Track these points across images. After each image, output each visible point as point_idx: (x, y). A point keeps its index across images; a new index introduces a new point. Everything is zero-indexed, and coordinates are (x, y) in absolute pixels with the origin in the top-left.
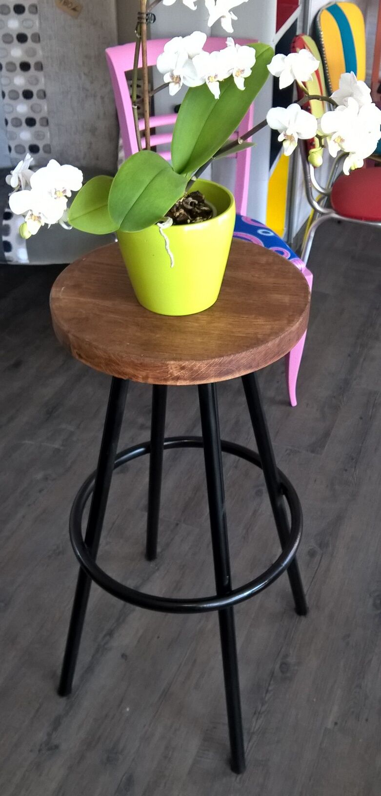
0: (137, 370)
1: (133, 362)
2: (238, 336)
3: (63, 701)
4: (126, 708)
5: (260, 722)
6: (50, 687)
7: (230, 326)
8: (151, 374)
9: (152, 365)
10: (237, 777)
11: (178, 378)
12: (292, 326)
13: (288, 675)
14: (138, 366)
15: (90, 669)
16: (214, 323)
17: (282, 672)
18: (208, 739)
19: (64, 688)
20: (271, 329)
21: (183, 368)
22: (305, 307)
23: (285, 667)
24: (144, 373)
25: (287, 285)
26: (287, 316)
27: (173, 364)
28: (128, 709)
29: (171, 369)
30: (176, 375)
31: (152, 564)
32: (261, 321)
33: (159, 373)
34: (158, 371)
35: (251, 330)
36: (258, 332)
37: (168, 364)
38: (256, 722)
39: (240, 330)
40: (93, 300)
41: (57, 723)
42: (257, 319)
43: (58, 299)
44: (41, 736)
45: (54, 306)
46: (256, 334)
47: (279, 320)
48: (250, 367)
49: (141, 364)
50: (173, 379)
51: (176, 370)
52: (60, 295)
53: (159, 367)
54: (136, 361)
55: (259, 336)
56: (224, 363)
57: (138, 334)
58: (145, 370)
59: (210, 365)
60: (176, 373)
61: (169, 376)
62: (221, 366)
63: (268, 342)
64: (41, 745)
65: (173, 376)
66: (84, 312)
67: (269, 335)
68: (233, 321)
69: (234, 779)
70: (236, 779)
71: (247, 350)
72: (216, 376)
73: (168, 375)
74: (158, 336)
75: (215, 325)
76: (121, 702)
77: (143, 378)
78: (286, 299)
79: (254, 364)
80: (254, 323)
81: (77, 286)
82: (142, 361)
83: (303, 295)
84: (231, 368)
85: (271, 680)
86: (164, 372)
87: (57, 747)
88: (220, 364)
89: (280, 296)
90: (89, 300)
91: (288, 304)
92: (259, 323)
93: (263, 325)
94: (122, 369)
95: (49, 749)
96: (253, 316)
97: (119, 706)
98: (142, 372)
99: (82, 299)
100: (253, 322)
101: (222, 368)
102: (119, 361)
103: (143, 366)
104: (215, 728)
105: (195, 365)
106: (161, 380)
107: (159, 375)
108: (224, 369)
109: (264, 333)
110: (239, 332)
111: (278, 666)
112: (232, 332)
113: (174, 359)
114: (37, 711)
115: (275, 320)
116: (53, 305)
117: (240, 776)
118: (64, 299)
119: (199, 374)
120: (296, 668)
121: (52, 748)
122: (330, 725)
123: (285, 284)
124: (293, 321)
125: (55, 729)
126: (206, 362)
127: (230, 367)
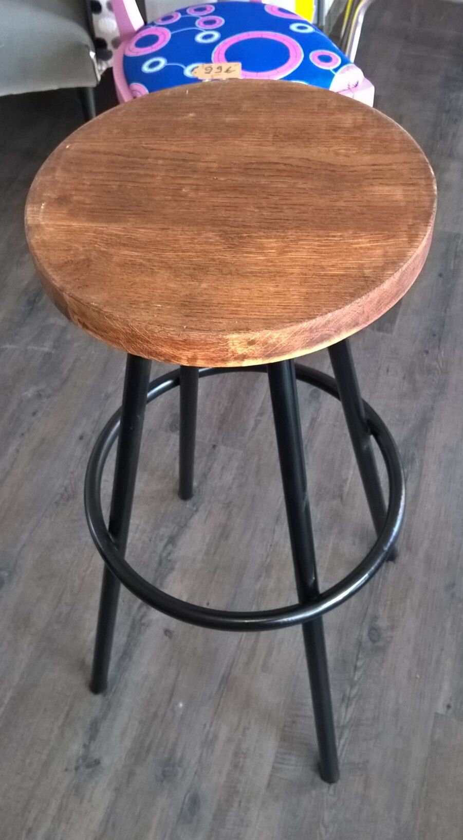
0: (178, 349)
1: (171, 339)
2: (332, 276)
3: (98, 698)
4: (177, 704)
5: (351, 709)
6: (79, 682)
7: (315, 256)
8: (200, 354)
9: (203, 342)
10: (329, 788)
11: (244, 357)
12: (417, 247)
13: (381, 644)
14: (180, 345)
15: (126, 654)
16: (290, 252)
17: (373, 641)
18: (287, 739)
19: (98, 683)
20: (384, 256)
21: (252, 343)
22: (431, 207)
23: (374, 632)
24: (190, 354)
25: (394, 167)
26: (406, 228)
27: (236, 339)
28: (181, 705)
29: (233, 345)
30: (240, 353)
31: (189, 504)
32: (364, 242)
33: (213, 352)
34: (212, 350)
35: (351, 262)
36: (363, 265)
37: (228, 339)
38: (346, 711)
39: (334, 261)
40: (93, 225)
41: (94, 730)
42: (357, 238)
43: (38, 226)
44: (76, 748)
45: (33, 241)
46: (361, 267)
47: (394, 237)
48: (357, 324)
49: (185, 341)
50: (236, 359)
51: (240, 347)
52: (41, 220)
53: (213, 344)
54: (176, 337)
55: (367, 272)
56: (316, 328)
57: (172, 285)
58: (191, 349)
59: (295, 334)
60: (240, 351)
61: (230, 355)
62: (311, 332)
63: (382, 282)
64: (78, 761)
65: (236, 355)
66: (81, 249)
67: (383, 268)
68: (319, 246)
69: (326, 789)
70: (329, 790)
71: (351, 301)
72: (303, 347)
73: (227, 354)
74: (204, 285)
75: (293, 255)
76: (172, 696)
77: (189, 360)
78: (398, 194)
79: (361, 320)
80: (355, 246)
81: (62, 200)
82: (185, 337)
83: (423, 182)
84: (327, 332)
85: (359, 652)
86: (223, 351)
87: (97, 762)
88: (311, 330)
89: (387, 188)
90: (87, 225)
91: (402, 204)
92: (361, 245)
93: (368, 249)
94: (154, 348)
95: (88, 766)
96: (351, 232)
97: (169, 701)
98: (187, 352)
99: (75, 224)
100: (352, 244)
101: (313, 335)
102: (149, 337)
103: (188, 344)
104: (293, 722)
105: (271, 337)
106: (217, 362)
107: (214, 355)
108: (316, 335)
109: (373, 265)
110: (333, 266)
111: (365, 633)
112: (322, 268)
113: (237, 330)
114: (67, 715)
115: (388, 238)
116: (34, 239)
117: (333, 786)
118: (47, 225)
119: (277, 349)
120: (389, 634)
121: (91, 764)
122: (441, 709)
123: (391, 164)
124: (417, 235)
125: (92, 738)
126: (288, 330)
127: (325, 331)
